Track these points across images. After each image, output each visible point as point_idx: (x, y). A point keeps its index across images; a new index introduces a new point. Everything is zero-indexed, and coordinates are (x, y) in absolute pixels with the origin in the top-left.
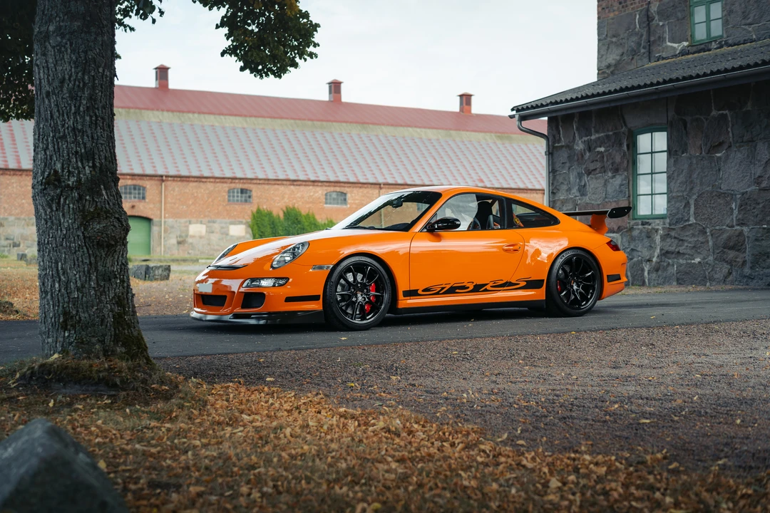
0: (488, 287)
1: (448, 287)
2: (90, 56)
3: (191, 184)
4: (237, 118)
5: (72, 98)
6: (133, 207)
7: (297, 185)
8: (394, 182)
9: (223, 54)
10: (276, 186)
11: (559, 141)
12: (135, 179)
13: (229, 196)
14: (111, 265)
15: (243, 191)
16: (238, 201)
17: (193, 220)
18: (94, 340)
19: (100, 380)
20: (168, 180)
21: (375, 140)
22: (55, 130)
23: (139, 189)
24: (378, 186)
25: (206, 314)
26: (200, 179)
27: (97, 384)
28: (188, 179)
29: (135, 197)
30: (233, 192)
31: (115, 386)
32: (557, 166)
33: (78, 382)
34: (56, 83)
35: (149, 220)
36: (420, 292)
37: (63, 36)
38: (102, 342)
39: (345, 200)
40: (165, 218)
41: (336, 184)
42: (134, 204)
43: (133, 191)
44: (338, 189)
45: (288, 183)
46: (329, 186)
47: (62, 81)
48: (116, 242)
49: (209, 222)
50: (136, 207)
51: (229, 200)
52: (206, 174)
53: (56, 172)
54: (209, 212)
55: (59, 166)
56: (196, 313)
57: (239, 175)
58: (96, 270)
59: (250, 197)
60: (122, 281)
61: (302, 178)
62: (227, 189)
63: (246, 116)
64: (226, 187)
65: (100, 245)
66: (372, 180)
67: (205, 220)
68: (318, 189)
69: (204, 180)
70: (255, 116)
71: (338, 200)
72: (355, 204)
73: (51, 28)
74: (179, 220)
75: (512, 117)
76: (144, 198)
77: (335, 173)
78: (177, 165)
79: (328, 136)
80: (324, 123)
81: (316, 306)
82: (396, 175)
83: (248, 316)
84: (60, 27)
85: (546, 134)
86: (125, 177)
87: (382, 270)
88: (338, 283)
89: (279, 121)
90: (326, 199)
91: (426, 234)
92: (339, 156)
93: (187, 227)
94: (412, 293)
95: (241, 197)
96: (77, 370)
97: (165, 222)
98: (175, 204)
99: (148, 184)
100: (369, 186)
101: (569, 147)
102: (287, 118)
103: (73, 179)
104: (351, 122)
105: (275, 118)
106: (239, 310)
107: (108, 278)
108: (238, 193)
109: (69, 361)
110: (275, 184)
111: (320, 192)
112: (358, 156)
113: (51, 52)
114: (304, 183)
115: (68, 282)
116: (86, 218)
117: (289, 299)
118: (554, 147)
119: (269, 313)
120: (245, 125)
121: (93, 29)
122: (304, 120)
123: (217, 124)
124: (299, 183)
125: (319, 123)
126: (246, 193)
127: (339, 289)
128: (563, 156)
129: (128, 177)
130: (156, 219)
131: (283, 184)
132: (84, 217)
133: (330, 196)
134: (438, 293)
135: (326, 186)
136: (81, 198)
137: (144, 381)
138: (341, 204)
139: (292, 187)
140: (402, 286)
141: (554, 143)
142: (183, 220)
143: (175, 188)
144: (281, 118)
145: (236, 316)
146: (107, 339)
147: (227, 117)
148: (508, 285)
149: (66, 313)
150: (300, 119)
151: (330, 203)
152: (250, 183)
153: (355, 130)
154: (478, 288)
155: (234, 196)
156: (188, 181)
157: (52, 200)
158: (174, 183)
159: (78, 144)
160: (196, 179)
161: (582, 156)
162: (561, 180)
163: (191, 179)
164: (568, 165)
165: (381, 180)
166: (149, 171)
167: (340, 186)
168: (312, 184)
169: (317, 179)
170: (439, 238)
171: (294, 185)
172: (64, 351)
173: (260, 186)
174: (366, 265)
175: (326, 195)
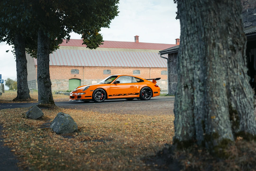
0: (127, 94)
1: (118, 94)
2: (45, 58)
3: (93, 69)
4: (106, 48)
5: (43, 65)
6: (75, 76)
7: (124, 68)
8: (154, 67)
9: (83, 44)
10: (118, 69)
11: (170, 60)
12: (76, 68)
13: (104, 72)
14: (49, 90)
15: (108, 71)
16: (106, 73)
17: (93, 80)
18: (46, 101)
19: (47, 107)
20: (85, 68)
21: (149, 54)
22: (40, 70)
23: (77, 71)
24: (150, 68)
25: (72, 100)
26: (95, 67)
27: (46, 107)
28: (91, 67)
29: (76, 73)
30: (105, 71)
31: (49, 108)
32: (170, 66)
33: (43, 107)
34: (40, 63)
35: (80, 80)
36: (112, 95)
37: (41, 55)
38: (47, 101)
39: (139, 73)
40: (85, 79)
41: (136, 68)
42: (75, 75)
43: (75, 71)
44: (137, 69)
45: (122, 68)
46: (134, 69)
47: (41, 62)
48: (49, 86)
49: (98, 80)
50: (76, 76)
51: (104, 73)
52: (97, 66)
53: (40, 76)
54: (98, 77)
55: (41, 75)
56: (70, 100)
57: (107, 66)
58: (46, 91)
59: (110, 72)
60: (50, 92)
61: (126, 66)
62: (103, 70)
63: (109, 48)
64: (103, 69)
65: (47, 87)
66: (147, 67)
67: (97, 80)
68: (131, 69)
69: (96, 67)
70: (112, 48)
71: (137, 73)
72: (142, 74)
73: (39, 54)
74: (89, 80)
75: (159, 54)
76: (78, 73)
77: (136, 65)
78: (88, 63)
79: (134, 53)
80: (133, 49)
81: (91, 98)
82: (155, 65)
83: (78, 100)
84: (41, 54)
85: (168, 58)
86: (73, 67)
87: (104, 91)
88: (95, 94)
89: (119, 49)
90: (133, 72)
91: (114, 84)
92: (137, 59)
93: (91, 82)
94: (111, 96)
95: (108, 72)
96: (43, 105)
97: (85, 80)
98: (88, 75)
99: (79, 69)
100: (147, 68)
101: (173, 61)
102: (122, 48)
103: (43, 77)
104: (141, 49)
105: (118, 48)
106: (77, 99)
107: (48, 92)
108: (106, 71)
109: (42, 104)
110: (118, 68)
111: (132, 71)
112: (143, 59)
113: (39, 58)
114: (127, 68)
115: (42, 92)
116: (45, 83)
117: (85, 97)
118: (169, 61)
119: (82, 99)
120: (109, 51)
121: (46, 54)
122: (127, 48)
123: (100, 50)
124: (125, 68)
125: (131, 49)
126: (109, 71)
127: (96, 95)
128: (171, 63)
129: (74, 67)
130: (82, 80)
131: (120, 68)
132: (44, 83)
133: (135, 71)
134: (116, 96)
135: (133, 69)
136: (44, 80)
137: (53, 107)
138: (138, 74)
139: (123, 69)
140: (108, 94)
141: (169, 60)
142: (90, 80)
143: (87, 70)
144: (120, 48)
145: (76, 100)
146: (48, 101)
147: (103, 48)
148: (131, 94)
149: (42, 97)
150: (125, 48)
151: (135, 74)
152: (110, 68)
153: (142, 51)
154: (124, 95)
155: (105, 72)
156: (92, 68)
157: (40, 80)
158: (87, 69)
159: (43, 72)
160: (94, 67)
161: (175, 64)
162: (171, 70)
163: (92, 67)
164: (172, 66)
165: (150, 66)
166: (80, 65)
167: (138, 69)
168: (129, 68)
169: (130, 66)
170: (116, 85)
171: (123, 68)
172: (42, 103)
173: (113, 69)
174: (101, 90)
175: (133, 71)
